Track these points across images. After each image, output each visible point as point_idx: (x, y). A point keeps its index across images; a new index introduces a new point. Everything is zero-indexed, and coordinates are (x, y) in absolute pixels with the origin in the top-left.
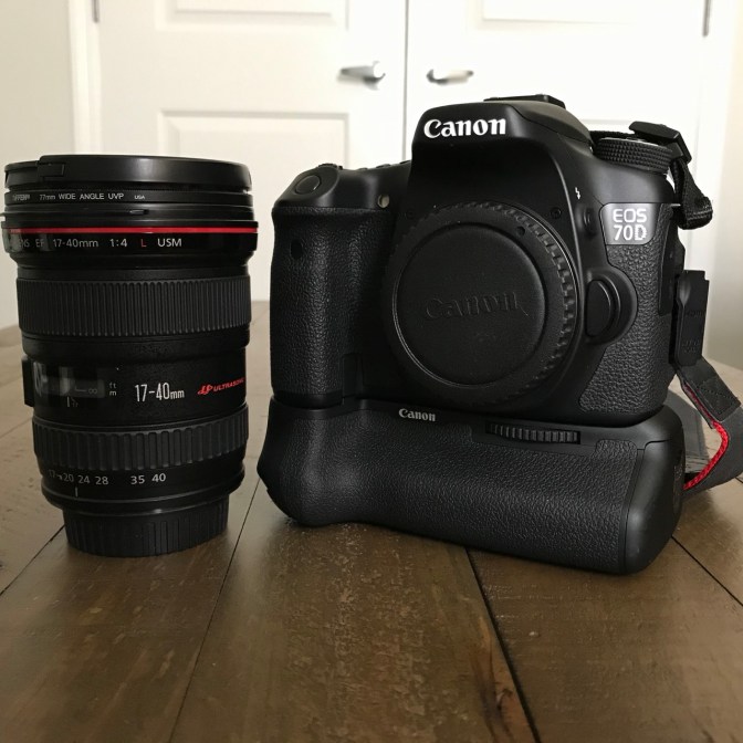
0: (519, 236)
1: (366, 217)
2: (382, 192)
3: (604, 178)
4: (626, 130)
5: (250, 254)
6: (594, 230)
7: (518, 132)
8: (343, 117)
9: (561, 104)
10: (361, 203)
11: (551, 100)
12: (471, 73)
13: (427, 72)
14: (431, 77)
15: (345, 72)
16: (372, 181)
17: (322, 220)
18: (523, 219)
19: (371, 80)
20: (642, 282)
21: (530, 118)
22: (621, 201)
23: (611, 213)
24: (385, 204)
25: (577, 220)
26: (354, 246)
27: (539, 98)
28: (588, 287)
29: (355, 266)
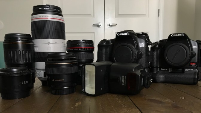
0: (129, 47)
1: (110, 45)
2: (111, 42)
3: (139, 40)
4: (141, 33)
5: (93, 51)
6: (138, 46)
7: (128, 35)
8: (94, 33)
9: (133, 31)
10: (109, 44)
11: (132, 30)
12: (117, 24)
13: (108, 24)
14: (109, 25)
15: (94, 25)
16: (110, 41)
17: (104, 46)
18: (129, 45)
19: (99, 26)
20: (144, 52)
21: (130, 33)
22: (141, 42)
23: (140, 44)
24: (112, 44)
25: (136, 45)
26: (108, 49)
27: (130, 30)
28: (137, 52)
29: (108, 52)
